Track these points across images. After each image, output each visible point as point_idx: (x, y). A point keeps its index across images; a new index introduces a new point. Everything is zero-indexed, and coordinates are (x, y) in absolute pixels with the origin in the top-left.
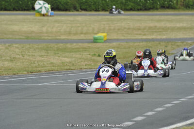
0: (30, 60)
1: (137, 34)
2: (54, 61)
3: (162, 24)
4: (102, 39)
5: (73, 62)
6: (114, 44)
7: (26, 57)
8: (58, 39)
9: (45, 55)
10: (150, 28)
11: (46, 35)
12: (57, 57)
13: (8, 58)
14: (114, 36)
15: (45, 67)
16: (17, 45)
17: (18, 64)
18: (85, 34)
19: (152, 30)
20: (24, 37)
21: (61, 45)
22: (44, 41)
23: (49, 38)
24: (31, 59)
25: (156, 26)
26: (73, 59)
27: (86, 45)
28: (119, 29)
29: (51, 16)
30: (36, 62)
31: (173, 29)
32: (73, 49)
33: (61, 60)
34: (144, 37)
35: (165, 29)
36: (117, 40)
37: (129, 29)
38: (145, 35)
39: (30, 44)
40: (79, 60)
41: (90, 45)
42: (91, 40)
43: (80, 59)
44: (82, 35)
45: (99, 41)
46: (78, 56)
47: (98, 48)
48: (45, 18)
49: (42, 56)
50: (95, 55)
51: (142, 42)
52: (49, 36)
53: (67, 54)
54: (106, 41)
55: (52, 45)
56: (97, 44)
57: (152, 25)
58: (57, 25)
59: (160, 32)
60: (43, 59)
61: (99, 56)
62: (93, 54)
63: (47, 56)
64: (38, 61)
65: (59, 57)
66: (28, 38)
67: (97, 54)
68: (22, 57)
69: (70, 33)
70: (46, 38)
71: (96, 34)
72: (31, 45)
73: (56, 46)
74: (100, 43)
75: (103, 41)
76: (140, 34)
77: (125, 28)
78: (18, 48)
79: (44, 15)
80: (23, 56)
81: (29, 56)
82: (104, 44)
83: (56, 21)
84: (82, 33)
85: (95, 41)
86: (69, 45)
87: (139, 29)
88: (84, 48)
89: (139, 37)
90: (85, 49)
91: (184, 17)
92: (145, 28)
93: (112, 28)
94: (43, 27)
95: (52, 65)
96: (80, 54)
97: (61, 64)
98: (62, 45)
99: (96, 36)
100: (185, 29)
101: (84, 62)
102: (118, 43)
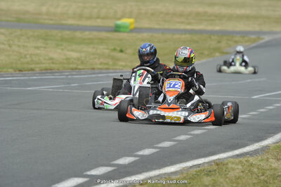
0: (20, 53)
1: (179, 23)
2: (55, 56)
3: (216, 10)
4: (126, 27)
5: (83, 58)
6: (145, 35)
7: (14, 48)
8: (63, 25)
9: (41, 47)
10: (198, 14)
11: (45, 17)
12: (59, 51)
14: (145, 24)
15: (42, 63)
16: (2, 31)
17: (2, 57)
18: (103, 18)
19: (200, 17)
20: (13, 19)
21: (67, 33)
22: (43, 26)
23: (51, 22)
24: (22, 50)
25: (206, 13)
26: (83, 55)
27: (104, 34)
28: (152, 14)
30: (28, 56)
31: (230, 18)
32: (84, 39)
33: (65, 55)
34: (189, 27)
35: (220, 17)
36: (149, 30)
37: (167, 14)
38: (189, 24)
39: (21, 30)
41: (109, 35)
42: (111, 27)
43: (93, 54)
44: (99, 20)
45: (122, 30)
46: (90, 50)
47: (121, 40)
49: (37, 48)
50: (115, 49)
51: (185, 34)
52: (51, 20)
53: (74, 47)
55: (54, 32)
56: (120, 34)
57: (201, 9)
58: (63, 3)
59: (213, 20)
60: (39, 52)
61: (121, 51)
62: (113, 48)
63: (45, 48)
64: (31, 55)
65: (62, 49)
66: (19, 20)
67: (119, 49)
68: (9, 48)
69: (81, 16)
70: (47, 21)
71: (119, 19)
72: (24, 30)
73: (60, 34)
74: (124, 32)
75: (128, 30)
76: (182, 23)
77: (161, 13)
81: (19, 46)
82: (130, 34)
84: (98, 17)
85: (117, 29)
86: (78, 34)
87: (181, 15)
88: (99, 39)
89: (182, 27)
90: (102, 41)
92: (189, 15)
93: (143, 11)
94: (42, 5)
95: (50, 61)
96: (94, 48)
97: (65, 61)
98: (68, 32)
99: (119, 22)
100: (247, 17)
101: (99, 59)
102: (150, 34)
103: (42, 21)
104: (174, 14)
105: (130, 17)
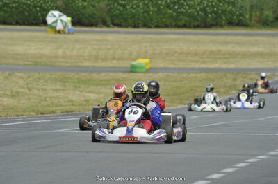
0: (40, 96)
1: (194, 61)
2: (74, 98)
3: (230, 48)
4: (141, 68)
6: (160, 74)
7: (33, 90)
8: (79, 67)
9: (60, 89)
10: (212, 53)
11: (62, 60)
12: (78, 93)
13: (8, 93)
14: (161, 64)
15: (61, 105)
16: (20, 74)
17: (23, 101)
18: (119, 59)
19: (214, 55)
20: (30, 63)
21: (84, 75)
22: (61, 69)
23: (67, 65)
24: (41, 94)
25: (220, 51)
26: (102, 96)
27: (119, 75)
28: (167, 54)
29: (69, 33)
30: (48, 99)
31: (244, 55)
32: (101, 81)
33: (84, 96)
34: (203, 66)
35: (234, 55)
36: (164, 69)
37: (181, 53)
38: (204, 62)
39: (39, 73)
41: (125, 75)
42: (127, 68)
44: (114, 61)
45: (137, 70)
46: (108, 91)
48: (62, 36)
49: (56, 90)
51: (200, 73)
52: (67, 63)
53: (92, 88)
54: (148, 71)
55: (71, 75)
56: (136, 74)
57: (214, 48)
58: (78, 46)
60: (58, 94)
63: (64, 90)
64: (51, 97)
65: (81, 92)
66: (36, 64)
68: (28, 92)
69: (96, 58)
70: (63, 64)
71: (135, 60)
72: (41, 74)
73: (77, 76)
74: (140, 73)
75: (144, 70)
76: (197, 62)
77: (175, 52)
78: (22, 78)
79: (59, 32)
80: (30, 90)
81: (38, 89)
82: (146, 75)
83: (77, 41)
84: (114, 59)
85: (133, 70)
86: (95, 76)
87: (196, 54)
88: (116, 80)
89: (197, 66)
90: (118, 82)
91: (260, 38)
92: (204, 53)
93: (157, 52)
94: (58, 48)
95: (71, 103)
97: (85, 103)
98: (84, 74)
99: (135, 63)
100: (261, 55)
102: (165, 74)
103: (59, 64)
104: (188, 54)
105: (145, 58)
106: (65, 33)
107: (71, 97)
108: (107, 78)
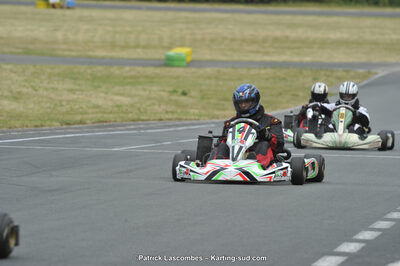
0: (51, 98)
1: (252, 52)
2: (100, 102)
3: (300, 33)
4: (183, 60)
5: (138, 105)
6: (209, 70)
7: (41, 92)
8: (90, 57)
9: (77, 90)
10: (276, 40)
11: (65, 47)
12: (102, 95)
13: (6, 93)
14: (206, 55)
15: (86, 113)
16: (9, 67)
17: (31, 106)
18: (146, 47)
19: (280, 43)
20: (20, 51)
21: (99, 70)
22: (64, 60)
23: (74, 54)
24: (53, 96)
25: (287, 37)
26: (136, 99)
27: (150, 71)
28: (213, 41)
29: (68, 8)
30: (64, 103)
31: (323, 44)
32: (125, 78)
33: (112, 100)
34: (267, 58)
35: (307, 43)
36: (212, 63)
37: (233, 40)
38: (267, 53)
39: (35, 66)
40: (148, 103)
41: (158, 71)
42: (159, 60)
43: (149, 99)
44: (139, 50)
45: (176, 63)
46: (141, 93)
47: (177, 78)
48: (58, 12)
49: (71, 91)
50: (175, 91)
51: (265, 68)
52: (72, 51)
53: (117, 89)
54: (190, 64)
55: (82, 68)
56: (174, 69)
57: (278, 33)
58: (85, 27)
59: (299, 48)
60: (75, 96)
61: (184, 94)
62: (171, 89)
63: (82, 91)
64: (68, 101)
65: (106, 93)
66: (28, 52)
67: (180, 90)
68: (34, 92)
69: (113, 46)
70: (66, 53)
71: (170, 48)
72: (38, 67)
73: (89, 71)
74: (178, 66)
75: (184, 64)
76: (258, 52)
77: (225, 38)
79: (54, 6)
80: (36, 90)
81: (46, 89)
82: (188, 70)
83: (81, 19)
84: (137, 46)
85: (169, 62)
86: (115, 70)
87: (253, 41)
88: (147, 77)
89: (258, 58)
90: (150, 79)
91: (342, 20)
92: (265, 40)
93: (199, 37)
94: (55, 30)
95: (95, 110)
96: (145, 90)
97: (116, 109)
98: (100, 68)
99: (173, 52)
100: (346, 43)
101: (160, 105)
102: (217, 69)
103: (60, 53)
104: (243, 40)
105: (182, 46)
106: (62, 7)
107: (94, 101)
108: (133, 73)
